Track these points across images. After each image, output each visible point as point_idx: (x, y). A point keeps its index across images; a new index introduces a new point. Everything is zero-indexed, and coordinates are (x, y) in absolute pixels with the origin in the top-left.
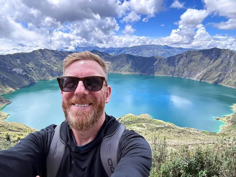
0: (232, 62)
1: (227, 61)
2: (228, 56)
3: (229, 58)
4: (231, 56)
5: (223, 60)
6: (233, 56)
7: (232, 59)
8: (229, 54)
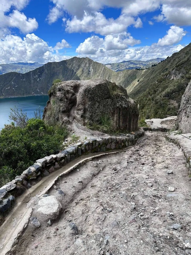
0: (91, 71)
1: (87, 70)
2: (87, 65)
3: (88, 67)
4: (90, 64)
5: (83, 69)
6: (91, 64)
7: (91, 68)
8: (87, 62)
